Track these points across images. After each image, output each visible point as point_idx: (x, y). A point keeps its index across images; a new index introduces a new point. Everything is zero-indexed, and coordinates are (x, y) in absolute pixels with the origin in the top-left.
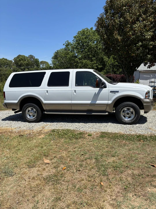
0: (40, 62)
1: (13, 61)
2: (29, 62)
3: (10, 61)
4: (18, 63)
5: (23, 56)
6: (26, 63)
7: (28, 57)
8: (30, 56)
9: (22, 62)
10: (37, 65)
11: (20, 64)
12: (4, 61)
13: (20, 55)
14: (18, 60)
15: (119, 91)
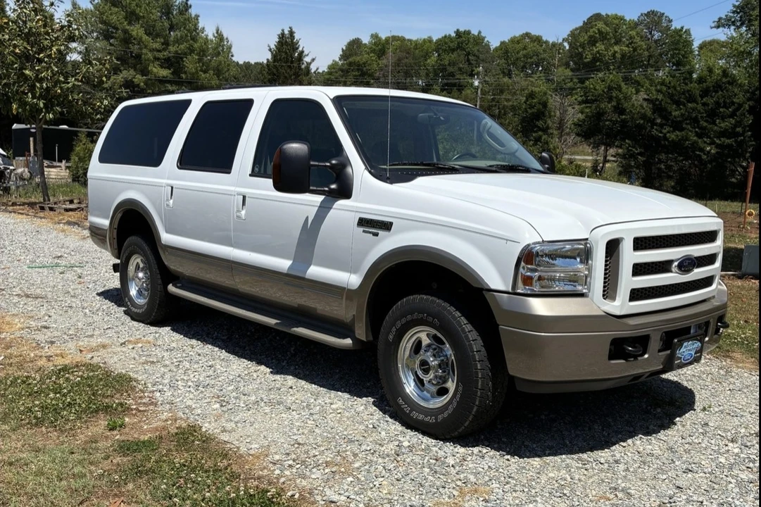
0: (696, 45)
1: (567, 45)
2: (635, 50)
3: (554, 45)
4: (580, 55)
5: (616, 17)
6: (618, 56)
7: (637, 24)
8: (648, 14)
9: (600, 47)
10: (678, 64)
11: (589, 58)
12: (525, 49)
13: (597, 17)
14: (584, 38)
15: (391, 224)
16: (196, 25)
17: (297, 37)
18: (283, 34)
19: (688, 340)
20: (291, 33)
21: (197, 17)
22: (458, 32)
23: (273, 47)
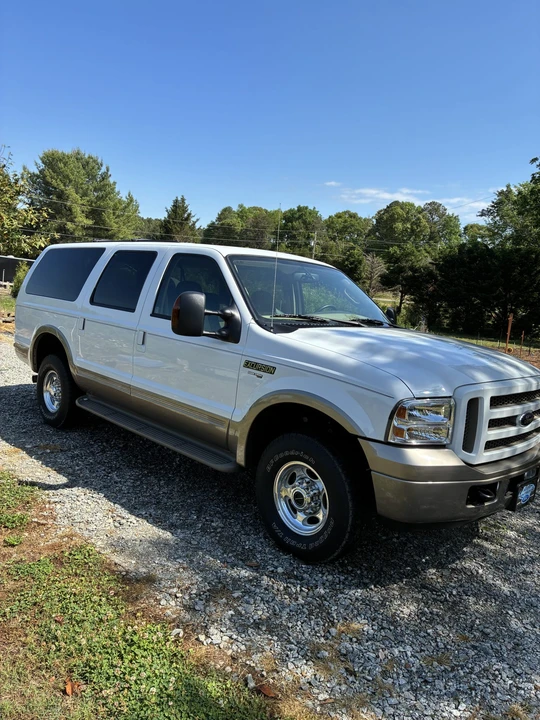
0: (462, 227)
1: (374, 220)
3: (365, 220)
5: (409, 204)
7: (423, 210)
8: (430, 204)
12: (345, 222)
13: (396, 203)
14: (386, 217)
15: (274, 368)
16: (113, 189)
17: (187, 202)
18: (176, 201)
19: (526, 484)
20: (183, 200)
21: (115, 183)
22: (299, 208)
23: (169, 209)
